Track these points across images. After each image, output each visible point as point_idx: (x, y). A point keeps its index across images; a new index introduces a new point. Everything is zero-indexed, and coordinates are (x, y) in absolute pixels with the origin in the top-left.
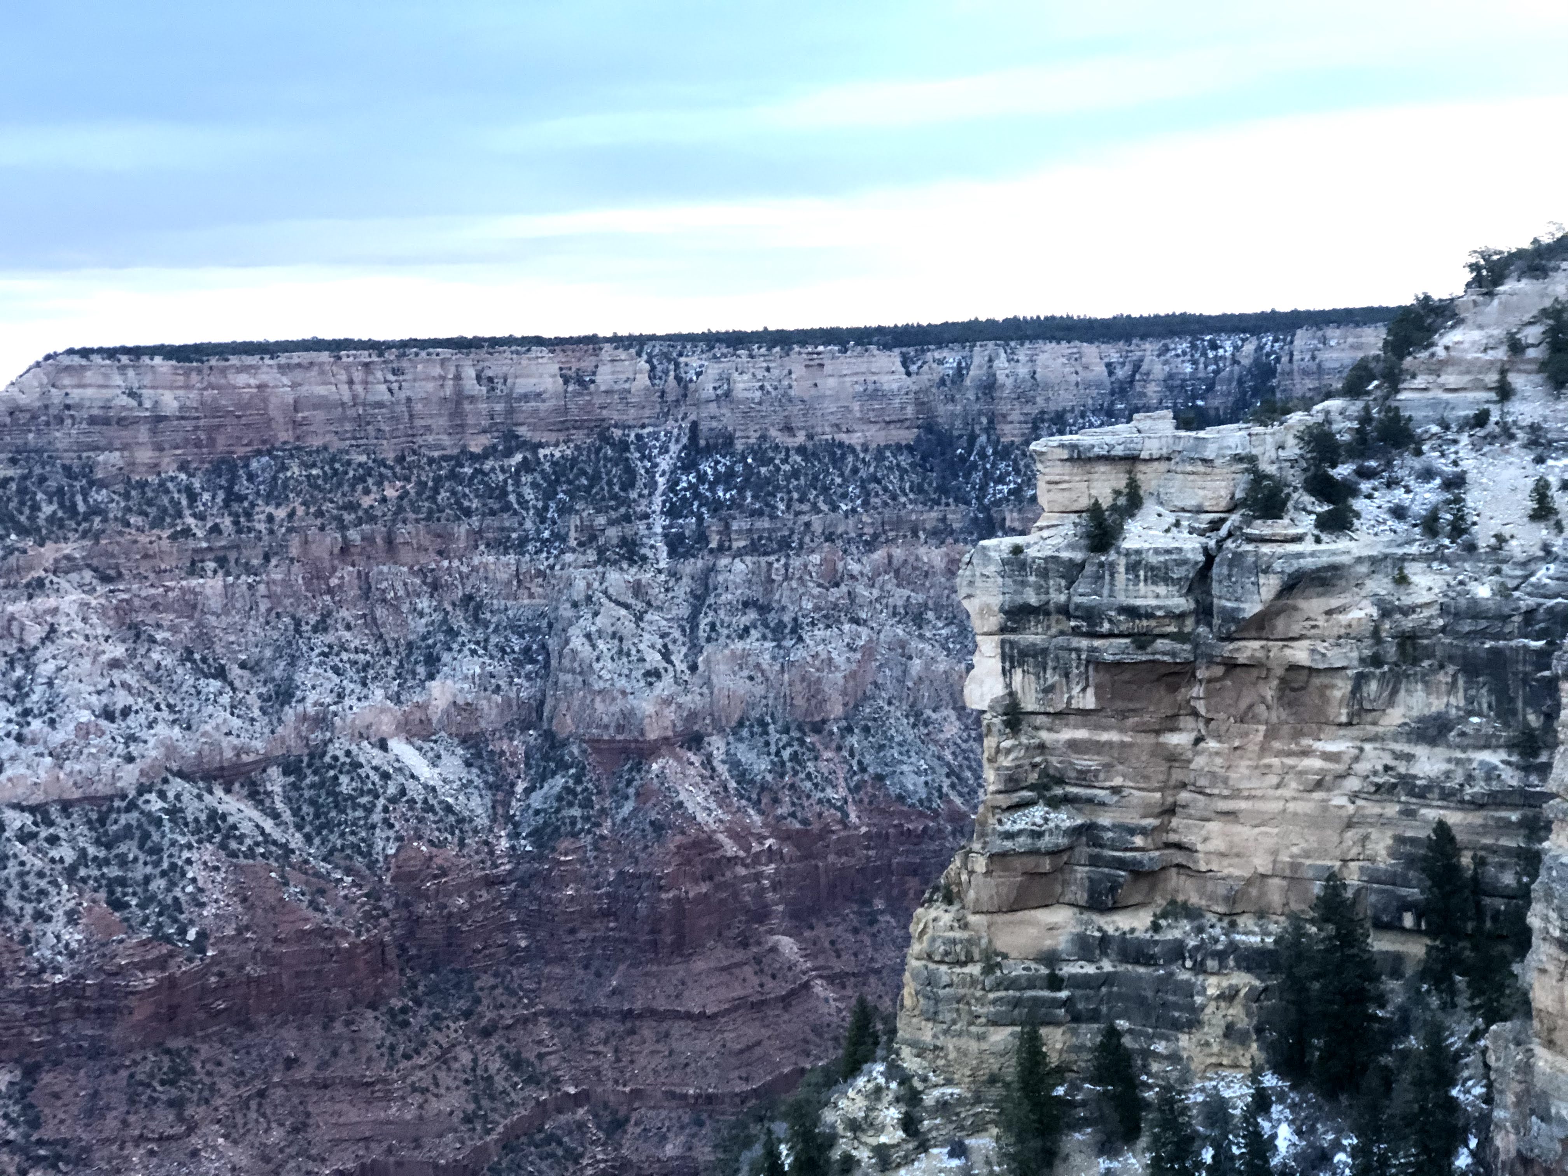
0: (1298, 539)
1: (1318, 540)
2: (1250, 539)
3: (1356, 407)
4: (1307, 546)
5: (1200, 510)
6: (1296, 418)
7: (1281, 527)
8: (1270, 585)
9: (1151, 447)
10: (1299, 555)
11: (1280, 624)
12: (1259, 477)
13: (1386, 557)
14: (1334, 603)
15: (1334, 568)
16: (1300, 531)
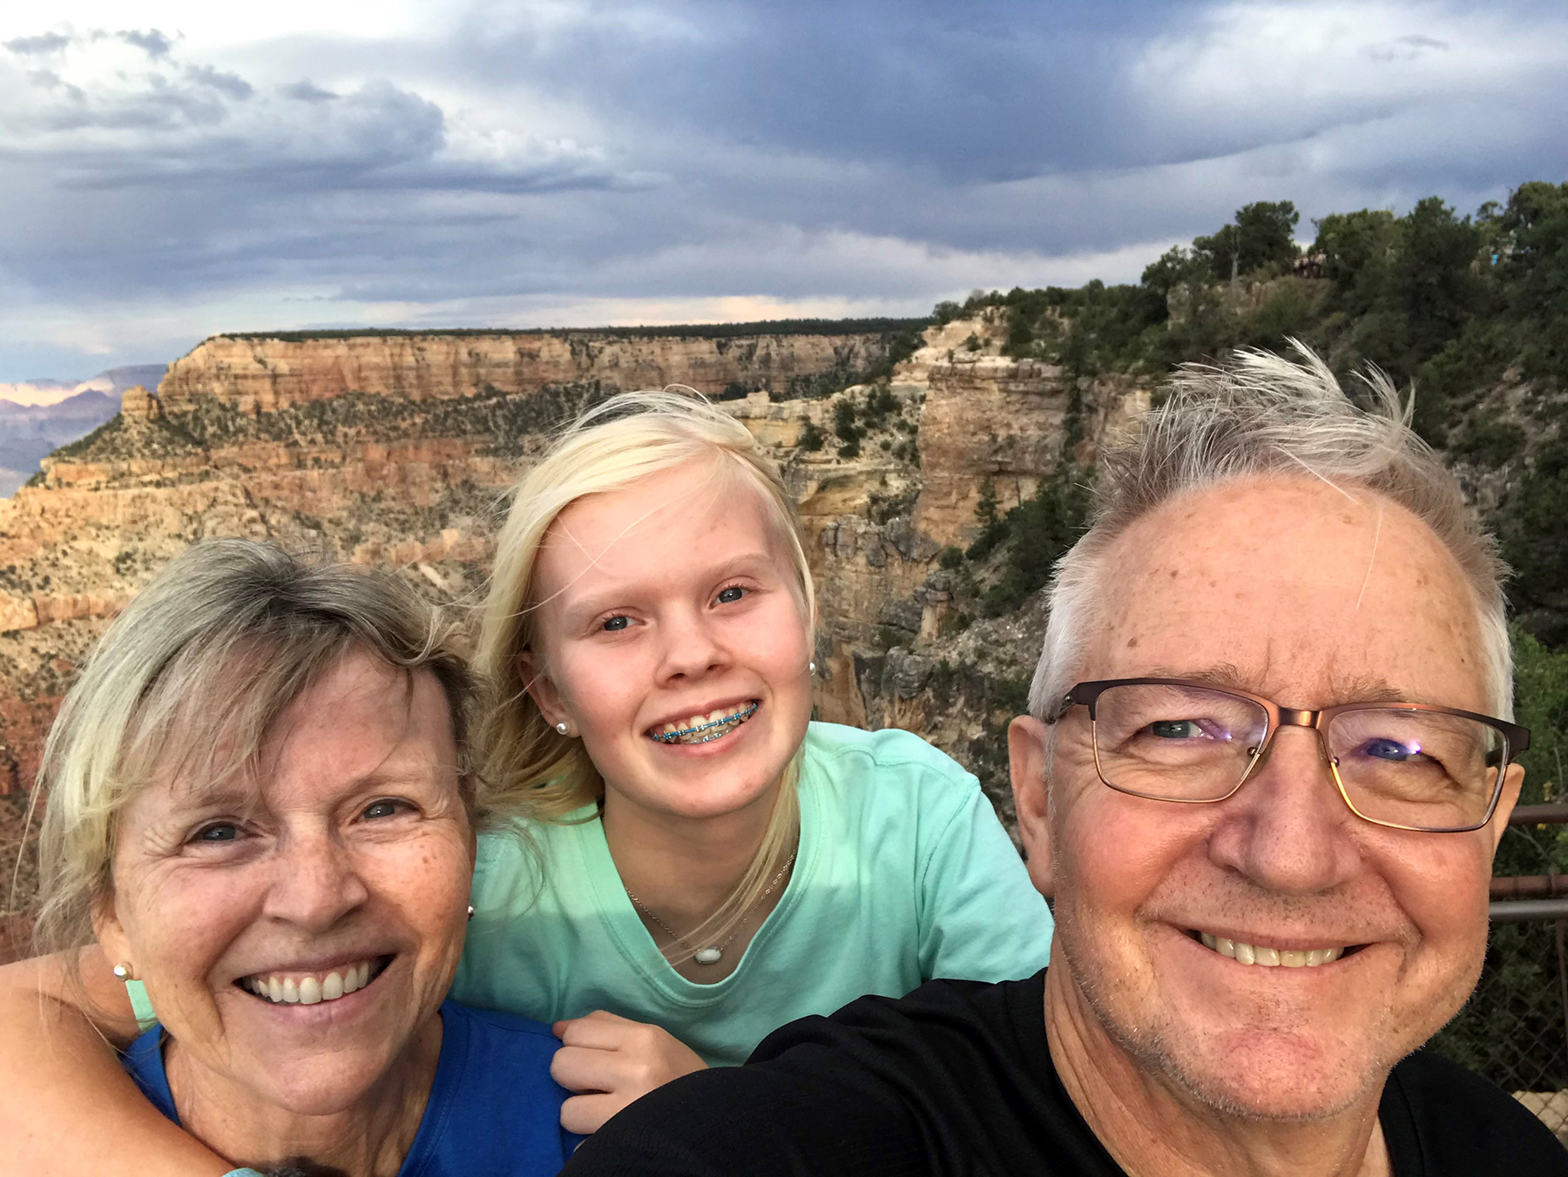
0: (829, 461)
1: (839, 462)
2: (803, 462)
3: (868, 390)
4: (833, 465)
5: (779, 445)
6: (836, 397)
7: (819, 456)
8: (813, 486)
9: (755, 411)
10: (828, 471)
11: (819, 506)
12: (811, 428)
13: (876, 471)
14: (847, 495)
15: (846, 477)
16: (830, 457)
